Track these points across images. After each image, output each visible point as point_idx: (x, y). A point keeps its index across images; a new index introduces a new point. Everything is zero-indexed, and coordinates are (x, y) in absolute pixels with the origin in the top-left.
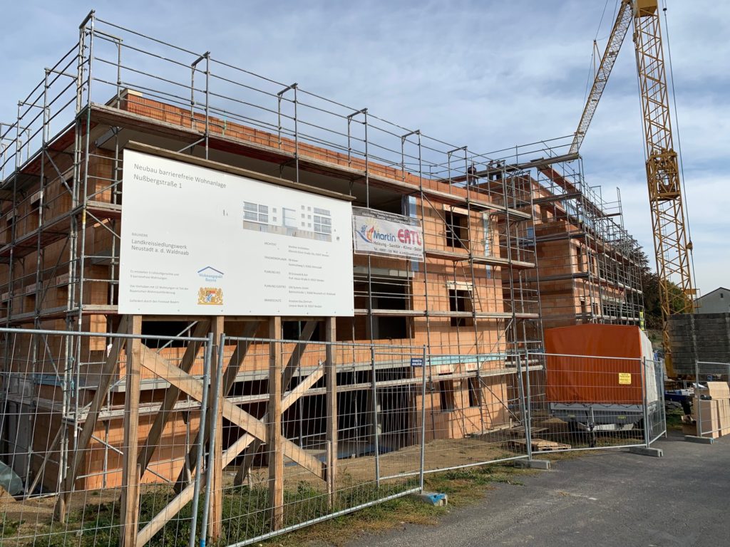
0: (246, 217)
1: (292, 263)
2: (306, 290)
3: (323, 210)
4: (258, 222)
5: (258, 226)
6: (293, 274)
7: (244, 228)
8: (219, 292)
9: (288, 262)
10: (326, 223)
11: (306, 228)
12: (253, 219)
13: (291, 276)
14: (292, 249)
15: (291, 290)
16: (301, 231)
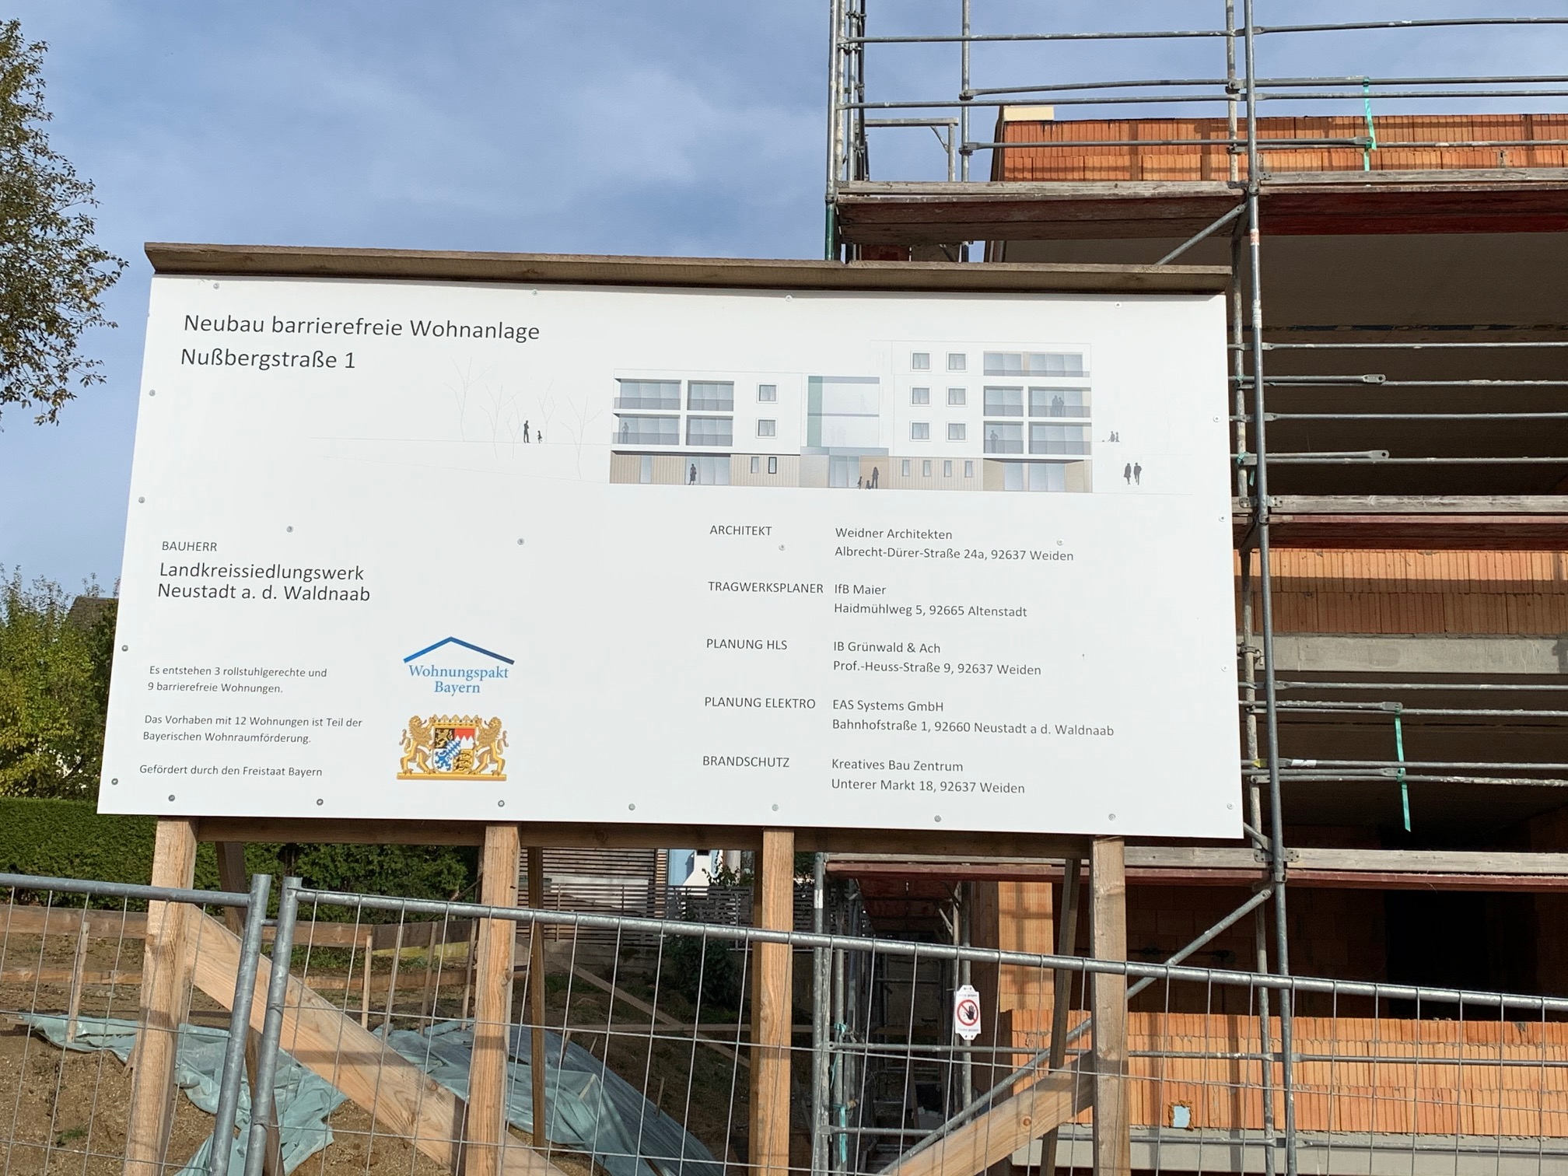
0: (624, 436)
1: (850, 599)
2: (931, 717)
3: (1041, 357)
4: (682, 447)
5: (682, 465)
6: (854, 647)
7: (614, 479)
8: (491, 733)
9: (830, 597)
10: (1058, 408)
11: (938, 446)
12: (656, 438)
13: (846, 657)
14: (854, 543)
15: (843, 715)
16: (906, 461)
